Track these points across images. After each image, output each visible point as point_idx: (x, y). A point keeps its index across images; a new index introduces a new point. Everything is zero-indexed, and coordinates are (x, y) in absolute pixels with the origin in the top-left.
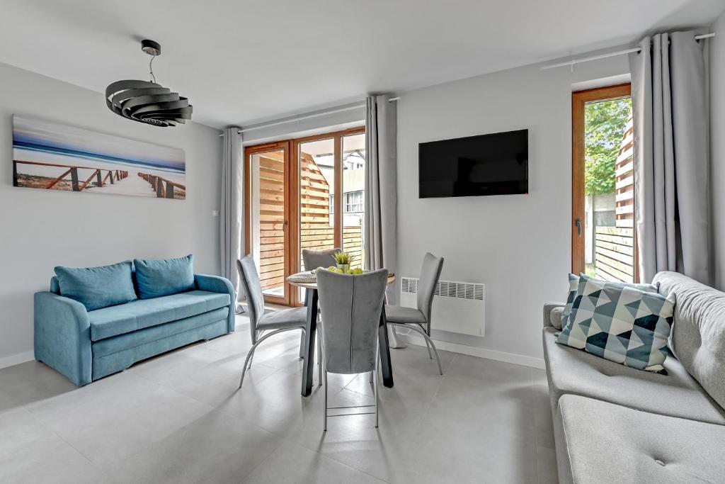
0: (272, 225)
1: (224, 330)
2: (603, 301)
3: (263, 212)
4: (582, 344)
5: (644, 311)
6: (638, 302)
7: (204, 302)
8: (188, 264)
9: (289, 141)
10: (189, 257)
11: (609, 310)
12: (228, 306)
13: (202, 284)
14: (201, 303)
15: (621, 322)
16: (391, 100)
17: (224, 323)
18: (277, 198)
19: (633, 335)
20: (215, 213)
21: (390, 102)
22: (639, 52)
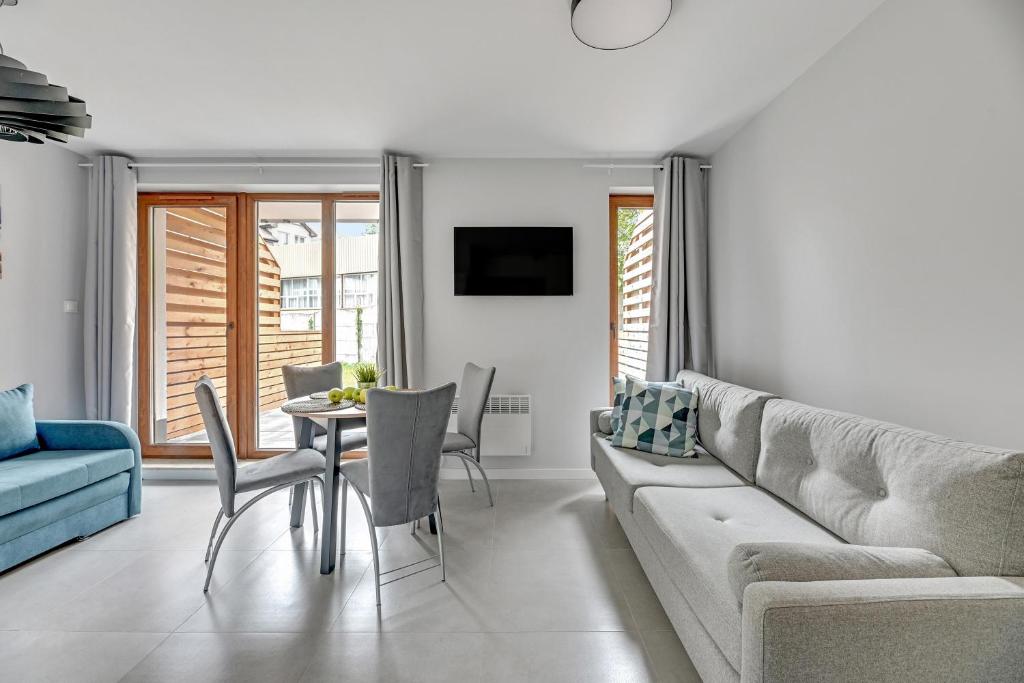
0: (182, 328)
1: (121, 513)
2: (648, 399)
3: (171, 307)
4: (634, 443)
5: (679, 406)
6: (674, 398)
7: (81, 469)
8: (24, 402)
9: (237, 195)
10: (22, 389)
11: (652, 408)
12: (127, 471)
13: (54, 438)
14: (76, 471)
15: (663, 418)
16: (415, 165)
17: (122, 501)
18: (192, 284)
19: (673, 428)
20: (68, 307)
21: (415, 168)
22: (662, 169)
